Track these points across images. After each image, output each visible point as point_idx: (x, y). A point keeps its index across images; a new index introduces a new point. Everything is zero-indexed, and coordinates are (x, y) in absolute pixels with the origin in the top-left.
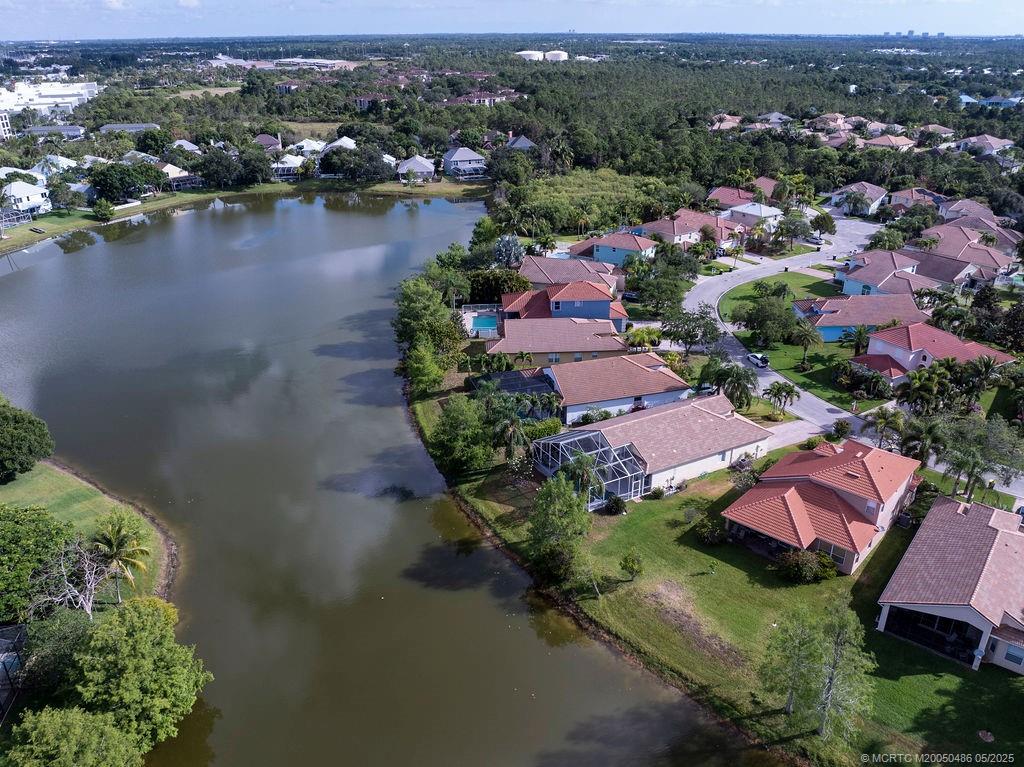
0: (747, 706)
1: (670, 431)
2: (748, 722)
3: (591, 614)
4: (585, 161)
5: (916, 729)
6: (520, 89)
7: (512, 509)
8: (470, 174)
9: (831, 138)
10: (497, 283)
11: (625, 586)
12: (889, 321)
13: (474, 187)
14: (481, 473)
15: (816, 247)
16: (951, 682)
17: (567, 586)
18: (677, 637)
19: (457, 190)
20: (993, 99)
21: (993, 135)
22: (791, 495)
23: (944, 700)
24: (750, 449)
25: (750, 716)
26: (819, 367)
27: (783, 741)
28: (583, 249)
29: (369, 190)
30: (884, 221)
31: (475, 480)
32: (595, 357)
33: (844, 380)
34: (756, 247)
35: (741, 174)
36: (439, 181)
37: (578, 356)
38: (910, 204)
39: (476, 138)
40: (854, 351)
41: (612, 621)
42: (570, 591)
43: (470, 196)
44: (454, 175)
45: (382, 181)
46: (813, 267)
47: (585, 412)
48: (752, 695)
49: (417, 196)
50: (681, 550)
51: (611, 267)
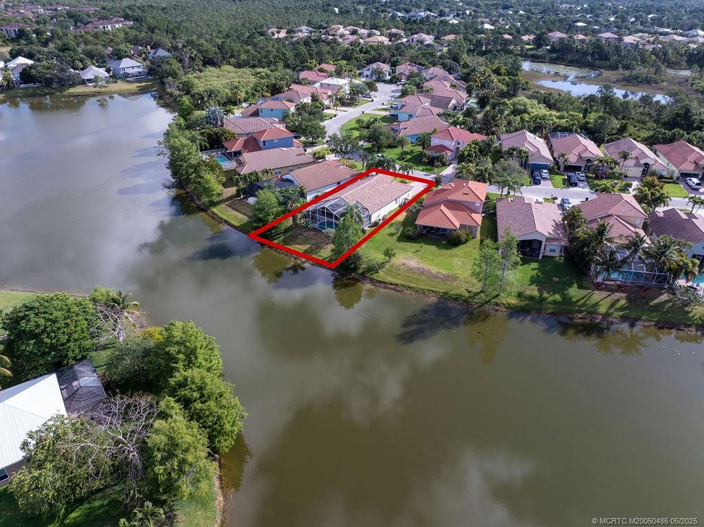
0: (467, 295)
1: (371, 192)
2: (470, 300)
3: (379, 279)
4: (209, 62)
5: (532, 284)
6: (127, 17)
7: (309, 246)
8: (137, 76)
9: (344, 40)
10: (217, 136)
11: (387, 264)
12: (432, 130)
13: (143, 84)
14: (280, 233)
15: (371, 99)
16: (535, 265)
17: (360, 271)
18: (423, 277)
19: (134, 87)
20: (411, 14)
21: (423, 33)
22: (443, 207)
23: (536, 271)
24: (406, 196)
25: (470, 298)
26: (409, 157)
27: (487, 302)
28: (251, 112)
29: (66, 93)
30: (396, 83)
31: (279, 238)
32: (300, 168)
33: (425, 160)
34: (343, 102)
35: (310, 63)
36: (116, 82)
37: (291, 168)
38: (407, 73)
39: (126, 52)
40: (422, 147)
41: (389, 279)
42: (364, 273)
43: (143, 91)
44: (125, 77)
45: (73, 85)
46: (375, 110)
47: (315, 195)
48: (467, 290)
49: (105, 93)
50: (402, 244)
51: (277, 120)
